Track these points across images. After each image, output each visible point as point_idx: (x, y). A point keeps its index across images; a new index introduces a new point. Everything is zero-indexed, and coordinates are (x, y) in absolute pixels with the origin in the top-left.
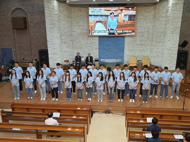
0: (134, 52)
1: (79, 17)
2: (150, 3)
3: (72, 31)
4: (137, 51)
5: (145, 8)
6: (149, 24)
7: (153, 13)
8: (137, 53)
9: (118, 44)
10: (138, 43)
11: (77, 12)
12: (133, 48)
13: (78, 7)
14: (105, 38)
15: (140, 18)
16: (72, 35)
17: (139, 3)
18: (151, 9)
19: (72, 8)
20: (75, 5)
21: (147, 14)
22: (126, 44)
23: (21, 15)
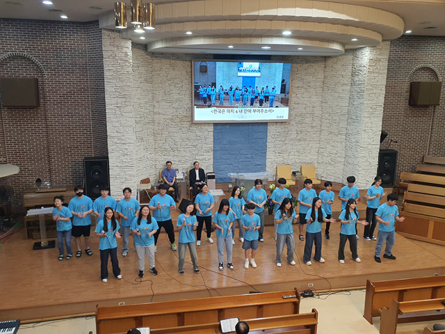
0: (285, 155)
1: (169, 82)
2: (316, 57)
3: (155, 113)
4: (292, 153)
5: (306, 65)
6: (314, 99)
7: (321, 75)
8: (291, 157)
9: (254, 141)
10: (293, 137)
11: (167, 70)
12: (284, 147)
13: (169, 58)
14: (228, 127)
15: (296, 86)
16: (153, 121)
17: (295, 56)
18: (318, 67)
19: (156, 61)
20: (163, 54)
21: (310, 78)
22: (269, 139)
23: (25, 73)
